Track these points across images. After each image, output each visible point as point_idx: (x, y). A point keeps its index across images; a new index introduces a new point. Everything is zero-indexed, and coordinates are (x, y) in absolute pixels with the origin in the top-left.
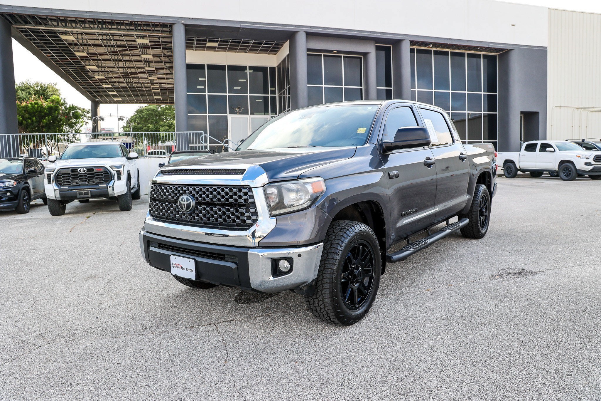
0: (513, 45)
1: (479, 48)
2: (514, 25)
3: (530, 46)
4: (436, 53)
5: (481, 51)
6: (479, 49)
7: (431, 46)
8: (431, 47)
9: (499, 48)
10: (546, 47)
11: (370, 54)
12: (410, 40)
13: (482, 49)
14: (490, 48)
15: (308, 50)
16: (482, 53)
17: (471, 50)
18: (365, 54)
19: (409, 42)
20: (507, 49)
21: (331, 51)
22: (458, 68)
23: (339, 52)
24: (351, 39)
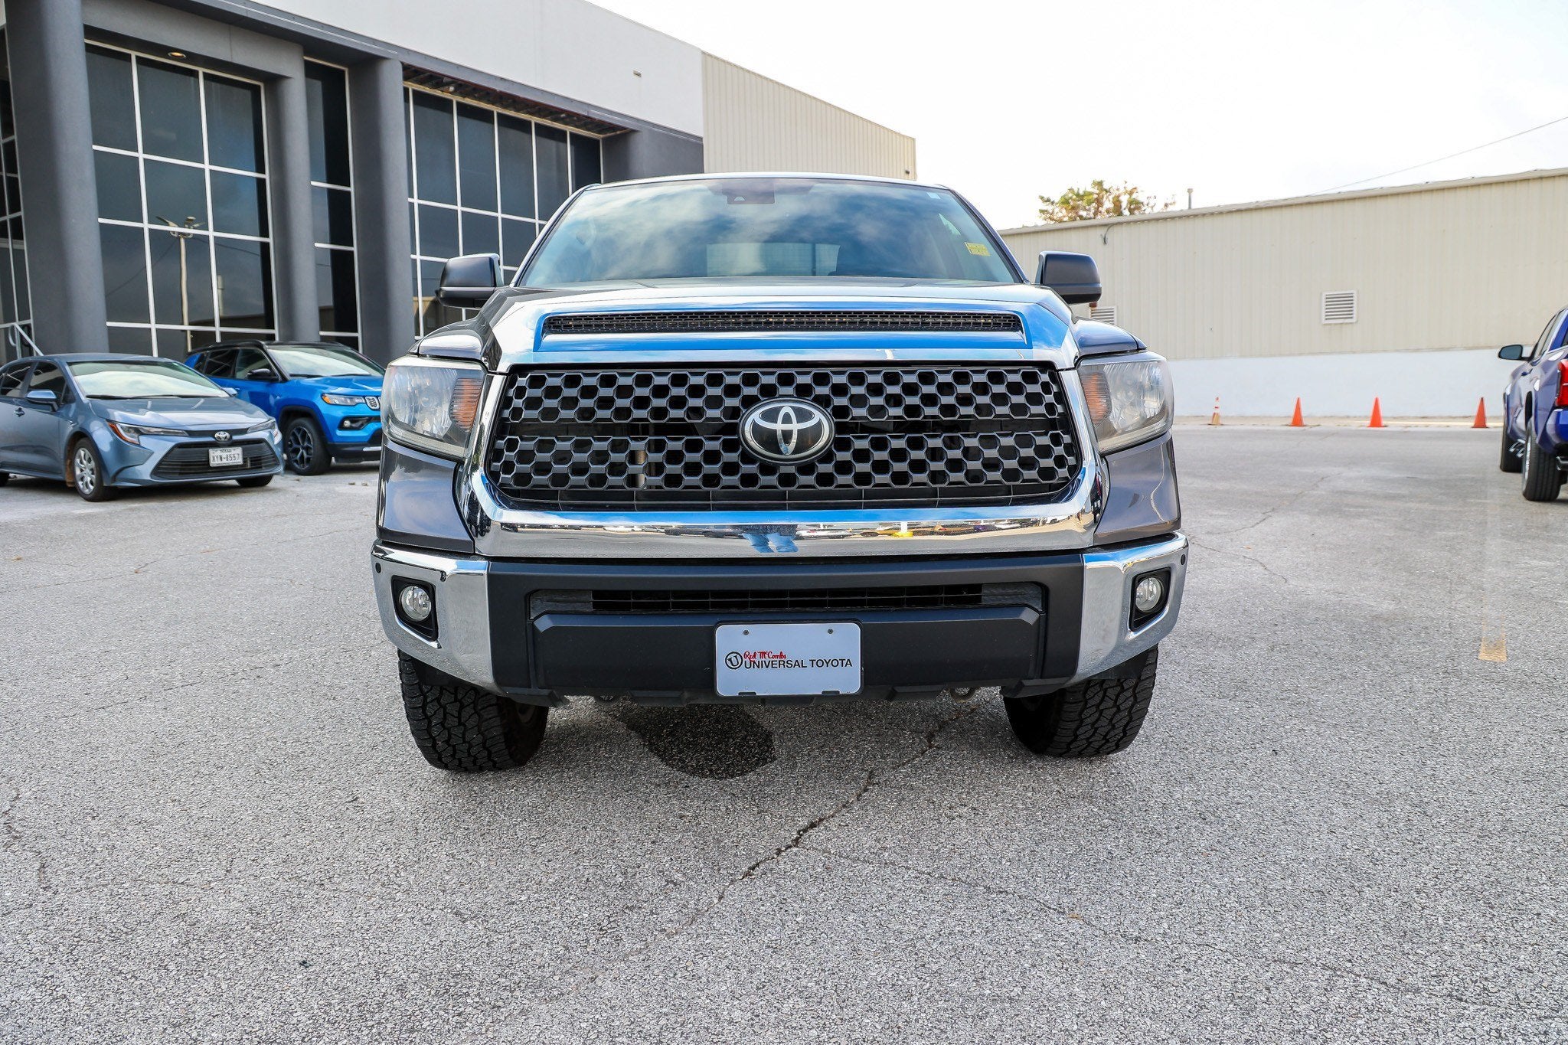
0: (638, 120)
1: (563, 115)
2: (639, 75)
3: (671, 130)
4: (464, 110)
5: (566, 124)
6: (563, 118)
7: (452, 89)
8: (451, 93)
9: (610, 124)
10: (701, 139)
11: (288, 81)
12: (402, 63)
13: (571, 118)
14: (591, 118)
15: (90, 31)
16: (569, 129)
17: (544, 117)
18: (274, 81)
19: (400, 66)
20: (625, 128)
21: (164, 50)
22: (516, 157)
23: (191, 57)
24: (230, 24)
